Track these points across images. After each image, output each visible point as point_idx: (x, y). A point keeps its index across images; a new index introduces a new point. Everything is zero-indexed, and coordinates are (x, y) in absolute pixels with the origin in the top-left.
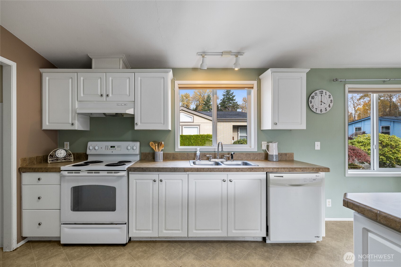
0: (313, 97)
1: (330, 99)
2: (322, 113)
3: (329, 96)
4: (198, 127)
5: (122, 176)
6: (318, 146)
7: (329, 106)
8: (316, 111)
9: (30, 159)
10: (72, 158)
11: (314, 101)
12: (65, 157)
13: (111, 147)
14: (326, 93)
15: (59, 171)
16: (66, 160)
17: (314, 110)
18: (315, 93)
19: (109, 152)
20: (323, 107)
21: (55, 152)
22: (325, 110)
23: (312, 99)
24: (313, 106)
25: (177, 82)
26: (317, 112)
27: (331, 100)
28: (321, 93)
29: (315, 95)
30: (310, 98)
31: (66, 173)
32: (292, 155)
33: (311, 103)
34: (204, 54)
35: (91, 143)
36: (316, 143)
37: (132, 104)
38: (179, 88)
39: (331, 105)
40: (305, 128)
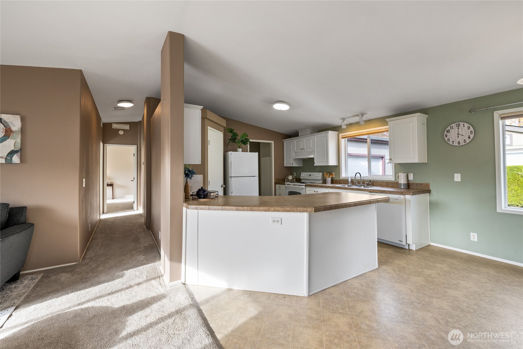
0: (449, 131)
1: (470, 130)
2: (460, 145)
3: (468, 127)
5: (302, 188)
6: (457, 177)
7: (469, 137)
8: (453, 144)
9: (279, 179)
10: (294, 180)
11: (450, 135)
12: (292, 179)
13: (310, 175)
14: (464, 124)
15: (285, 184)
16: (292, 181)
17: (451, 143)
18: (451, 127)
19: (308, 178)
20: (461, 139)
21: (288, 177)
22: (463, 142)
23: (447, 133)
24: (449, 140)
25: (340, 135)
26: (455, 144)
27: (471, 132)
28: (458, 125)
29: (451, 129)
30: (446, 132)
31: (286, 185)
32: (428, 185)
33: (446, 136)
34: (344, 119)
35: (302, 173)
36: (456, 175)
37: (313, 152)
38: (343, 138)
39: (472, 136)
40: (417, 162)
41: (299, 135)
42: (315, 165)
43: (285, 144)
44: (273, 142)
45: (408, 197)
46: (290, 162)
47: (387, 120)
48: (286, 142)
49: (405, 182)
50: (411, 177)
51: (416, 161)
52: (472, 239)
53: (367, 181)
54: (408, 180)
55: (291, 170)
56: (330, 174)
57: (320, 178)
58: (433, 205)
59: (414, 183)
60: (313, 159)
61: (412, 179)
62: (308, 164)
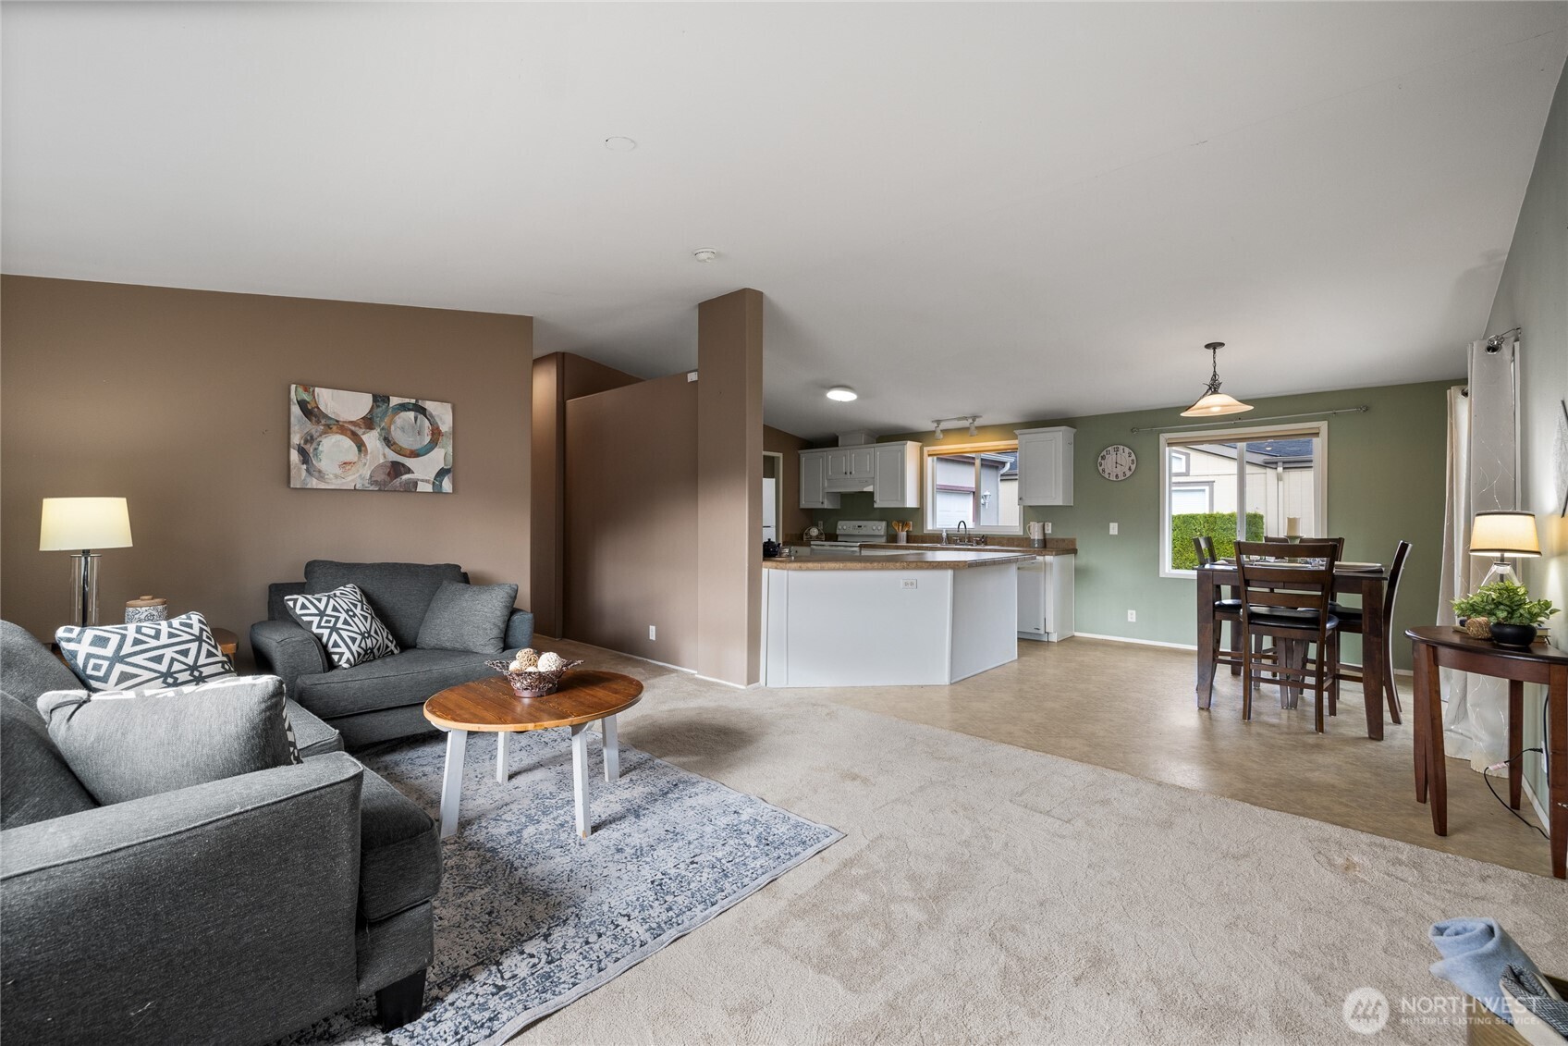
0: (1104, 457)
1: (1131, 458)
2: (1119, 479)
3: (1129, 454)
4: (1207, 488)
6: (1114, 529)
7: (1130, 469)
8: (1109, 477)
9: (790, 535)
10: (824, 537)
11: (1105, 463)
13: (859, 527)
14: (1124, 449)
16: (818, 538)
17: (1114, 478)
18: (1107, 452)
19: (856, 532)
20: (1119, 470)
21: (810, 529)
22: (1123, 475)
23: (1102, 460)
24: (1104, 471)
25: (926, 449)
26: (1111, 478)
27: (1133, 460)
28: (1115, 450)
29: (1107, 455)
30: (1100, 458)
32: (1073, 541)
33: (1101, 465)
34: (938, 422)
35: (840, 523)
36: (1111, 525)
37: (872, 481)
38: (929, 455)
39: (1133, 467)
40: (1061, 504)
41: (840, 443)
42: (876, 506)
43: (803, 460)
44: (781, 455)
45: (1049, 558)
46: (814, 498)
47: (1017, 432)
48: (806, 456)
49: (1041, 537)
50: (1049, 530)
51: (1059, 502)
52: (1129, 620)
53: (976, 536)
54: (1044, 534)
55: (813, 516)
56: (905, 524)
57: (882, 533)
58: (1081, 574)
59: (1053, 539)
60: (871, 494)
61: (1050, 532)
62: (859, 504)
